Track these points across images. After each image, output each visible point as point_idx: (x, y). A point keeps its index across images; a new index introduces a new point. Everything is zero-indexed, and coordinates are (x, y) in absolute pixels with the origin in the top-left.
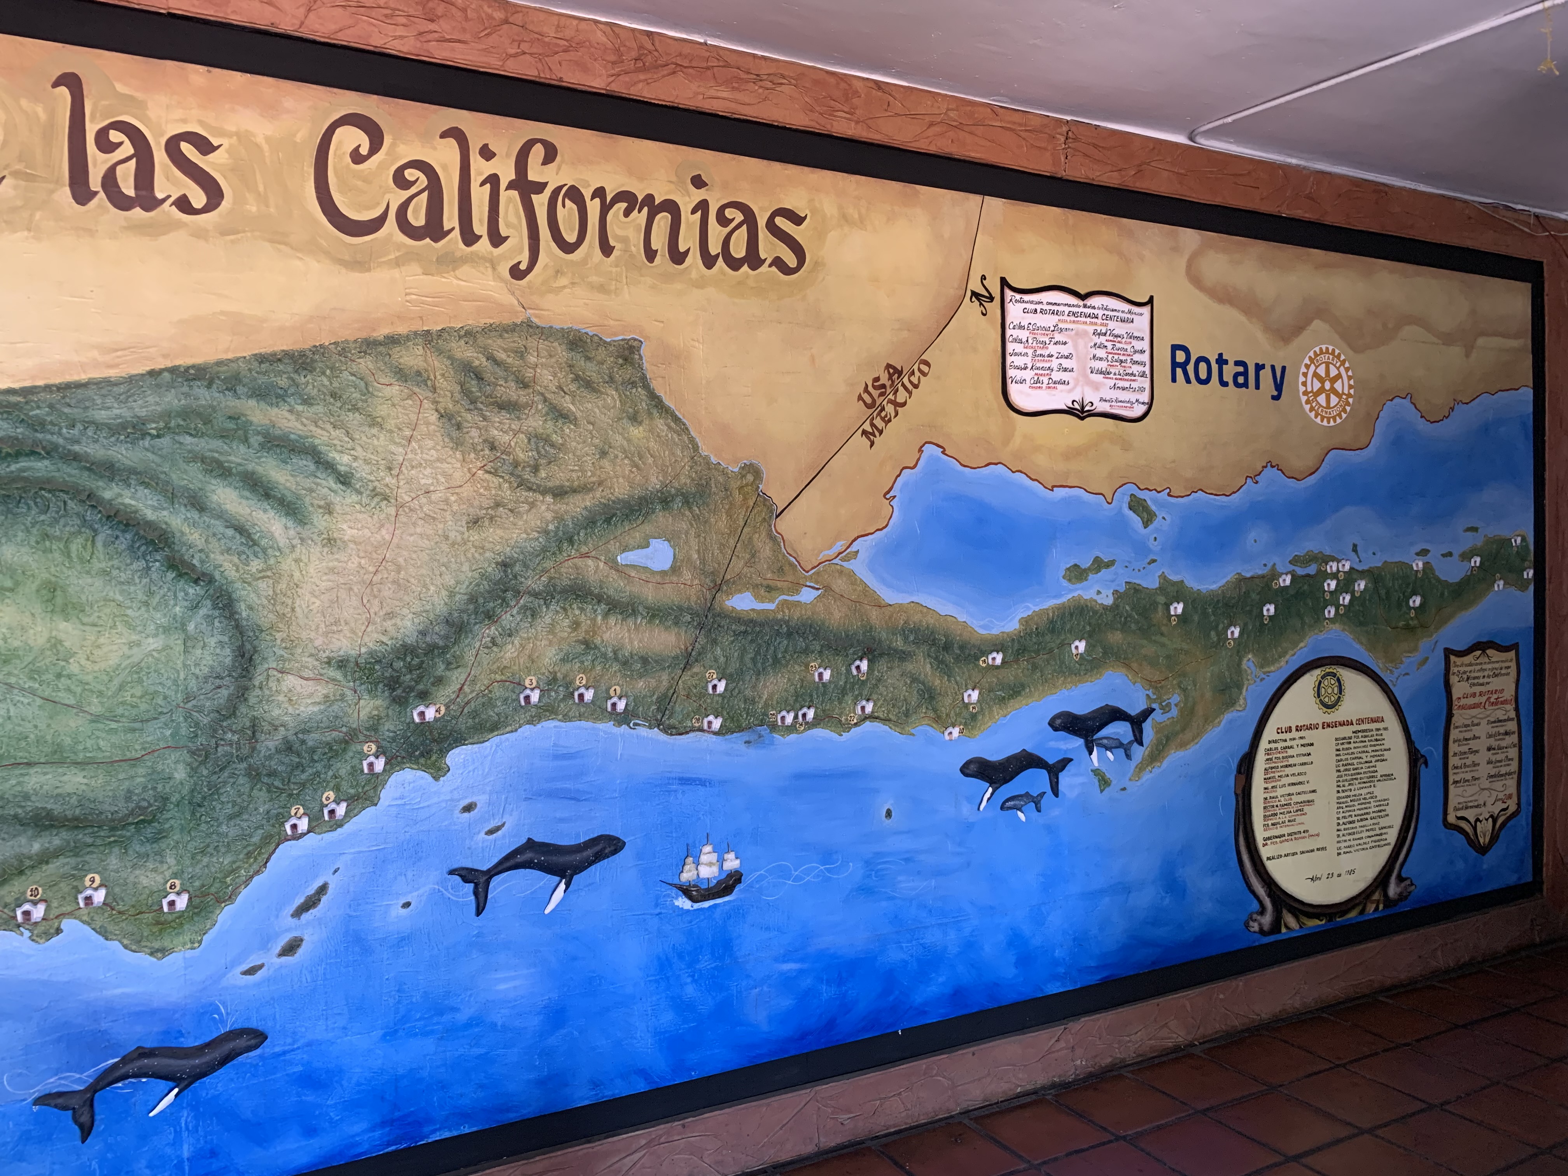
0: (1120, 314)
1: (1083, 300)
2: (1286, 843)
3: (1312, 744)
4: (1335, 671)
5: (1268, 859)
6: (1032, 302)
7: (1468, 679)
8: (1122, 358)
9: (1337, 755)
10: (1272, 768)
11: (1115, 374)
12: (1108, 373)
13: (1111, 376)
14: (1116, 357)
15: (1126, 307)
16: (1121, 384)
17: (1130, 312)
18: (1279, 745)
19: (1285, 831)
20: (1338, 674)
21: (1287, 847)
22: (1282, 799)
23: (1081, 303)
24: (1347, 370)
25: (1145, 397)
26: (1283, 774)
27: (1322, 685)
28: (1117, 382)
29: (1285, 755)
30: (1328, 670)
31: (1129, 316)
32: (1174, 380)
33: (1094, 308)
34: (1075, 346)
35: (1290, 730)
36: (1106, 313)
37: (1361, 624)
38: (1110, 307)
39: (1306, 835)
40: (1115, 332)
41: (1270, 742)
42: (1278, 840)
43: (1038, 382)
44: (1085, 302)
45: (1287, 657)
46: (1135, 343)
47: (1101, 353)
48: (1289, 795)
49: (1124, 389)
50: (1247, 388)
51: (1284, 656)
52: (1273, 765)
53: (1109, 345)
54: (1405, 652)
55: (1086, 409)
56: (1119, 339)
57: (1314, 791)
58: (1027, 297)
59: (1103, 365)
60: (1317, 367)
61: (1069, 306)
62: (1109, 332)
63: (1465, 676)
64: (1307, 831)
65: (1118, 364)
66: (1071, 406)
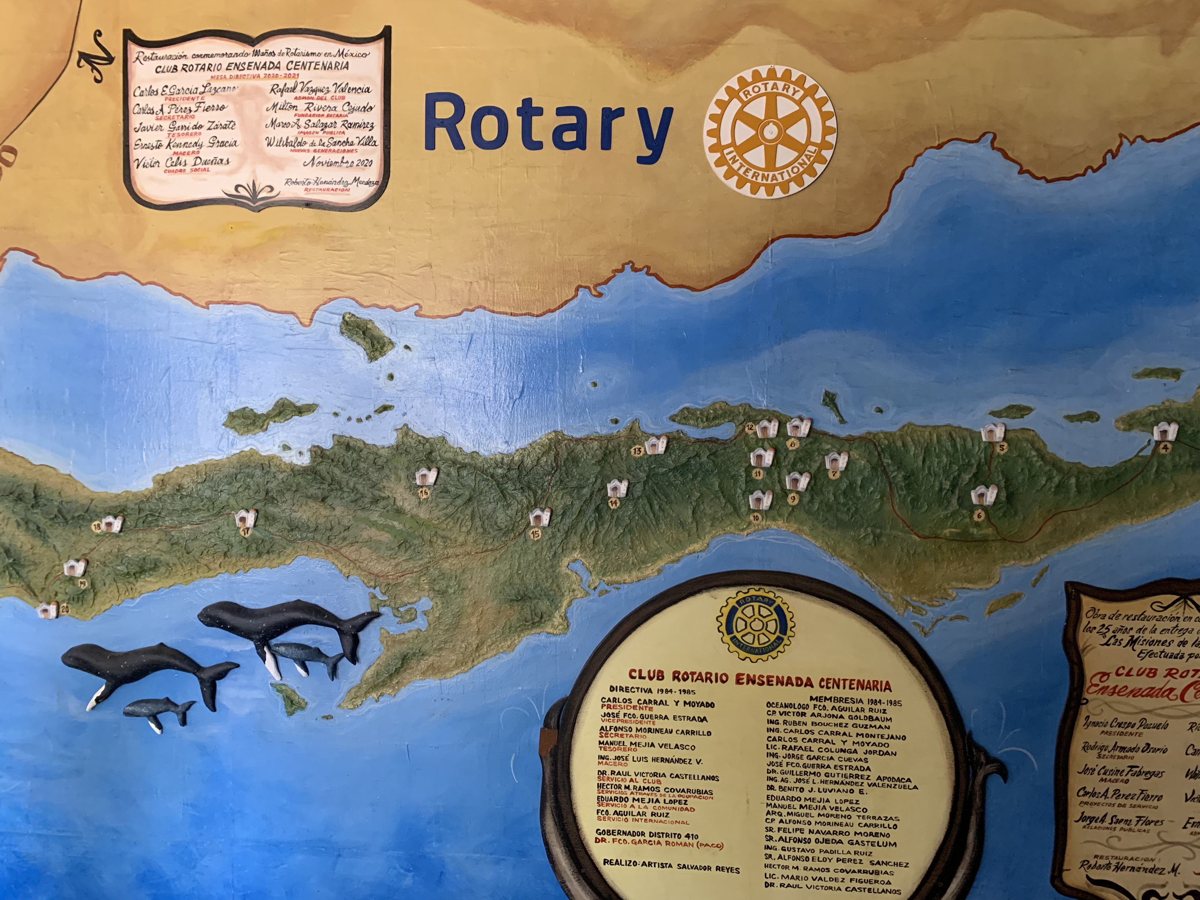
0: (321, 59)
1: (253, 46)
2: (646, 845)
3: (712, 705)
4: (771, 595)
5: (605, 862)
6: (170, 58)
7: (1133, 642)
8: (324, 120)
9: (769, 730)
10: (616, 729)
11: (313, 144)
12: (300, 144)
13: (306, 147)
14: (314, 120)
15: (334, 47)
16: (325, 157)
17: (341, 54)
18: (635, 697)
19: (647, 828)
20: (778, 601)
21: (648, 853)
22: (640, 779)
23: (250, 50)
24: (820, 103)
25: (374, 173)
26: (643, 741)
27: (739, 614)
28: (317, 155)
29: (647, 712)
30: (752, 592)
31: (340, 60)
32: (430, 144)
33: (273, 54)
34: (240, 112)
35: (660, 676)
36: (295, 59)
37: (841, 525)
38: (302, 50)
39: (695, 841)
40: (313, 85)
41: (612, 689)
42: (629, 838)
43: (178, 163)
44: (257, 47)
45: (660, 564)
46: (352, 98)
47: (288, 116)
48: (655, 774)
49: (330, 164)
50: (583, 148)
51: (654, 562)
52: (620, 724)
53: (302, 105)
54: (956, 580)
55: (260, 196)
56: (319, 94)
57: (713, 778)
58: (161, 52)
59: (291, 133)
60: (745, 104)
61: (230, 55)
62: (300, 87)
63: (1126, 638)
64: (697, 837)
65: (319, 129)
66: (235, 193)
